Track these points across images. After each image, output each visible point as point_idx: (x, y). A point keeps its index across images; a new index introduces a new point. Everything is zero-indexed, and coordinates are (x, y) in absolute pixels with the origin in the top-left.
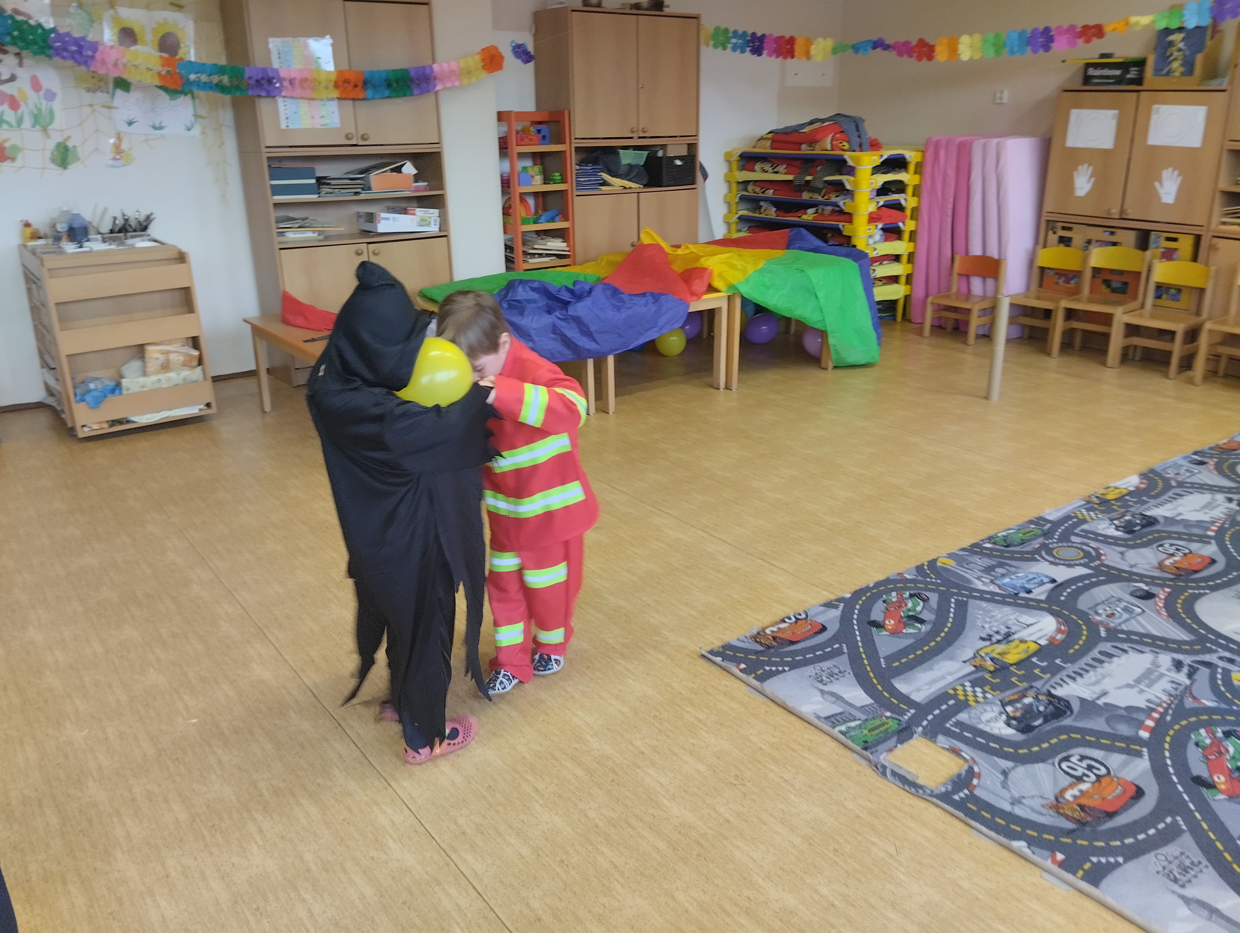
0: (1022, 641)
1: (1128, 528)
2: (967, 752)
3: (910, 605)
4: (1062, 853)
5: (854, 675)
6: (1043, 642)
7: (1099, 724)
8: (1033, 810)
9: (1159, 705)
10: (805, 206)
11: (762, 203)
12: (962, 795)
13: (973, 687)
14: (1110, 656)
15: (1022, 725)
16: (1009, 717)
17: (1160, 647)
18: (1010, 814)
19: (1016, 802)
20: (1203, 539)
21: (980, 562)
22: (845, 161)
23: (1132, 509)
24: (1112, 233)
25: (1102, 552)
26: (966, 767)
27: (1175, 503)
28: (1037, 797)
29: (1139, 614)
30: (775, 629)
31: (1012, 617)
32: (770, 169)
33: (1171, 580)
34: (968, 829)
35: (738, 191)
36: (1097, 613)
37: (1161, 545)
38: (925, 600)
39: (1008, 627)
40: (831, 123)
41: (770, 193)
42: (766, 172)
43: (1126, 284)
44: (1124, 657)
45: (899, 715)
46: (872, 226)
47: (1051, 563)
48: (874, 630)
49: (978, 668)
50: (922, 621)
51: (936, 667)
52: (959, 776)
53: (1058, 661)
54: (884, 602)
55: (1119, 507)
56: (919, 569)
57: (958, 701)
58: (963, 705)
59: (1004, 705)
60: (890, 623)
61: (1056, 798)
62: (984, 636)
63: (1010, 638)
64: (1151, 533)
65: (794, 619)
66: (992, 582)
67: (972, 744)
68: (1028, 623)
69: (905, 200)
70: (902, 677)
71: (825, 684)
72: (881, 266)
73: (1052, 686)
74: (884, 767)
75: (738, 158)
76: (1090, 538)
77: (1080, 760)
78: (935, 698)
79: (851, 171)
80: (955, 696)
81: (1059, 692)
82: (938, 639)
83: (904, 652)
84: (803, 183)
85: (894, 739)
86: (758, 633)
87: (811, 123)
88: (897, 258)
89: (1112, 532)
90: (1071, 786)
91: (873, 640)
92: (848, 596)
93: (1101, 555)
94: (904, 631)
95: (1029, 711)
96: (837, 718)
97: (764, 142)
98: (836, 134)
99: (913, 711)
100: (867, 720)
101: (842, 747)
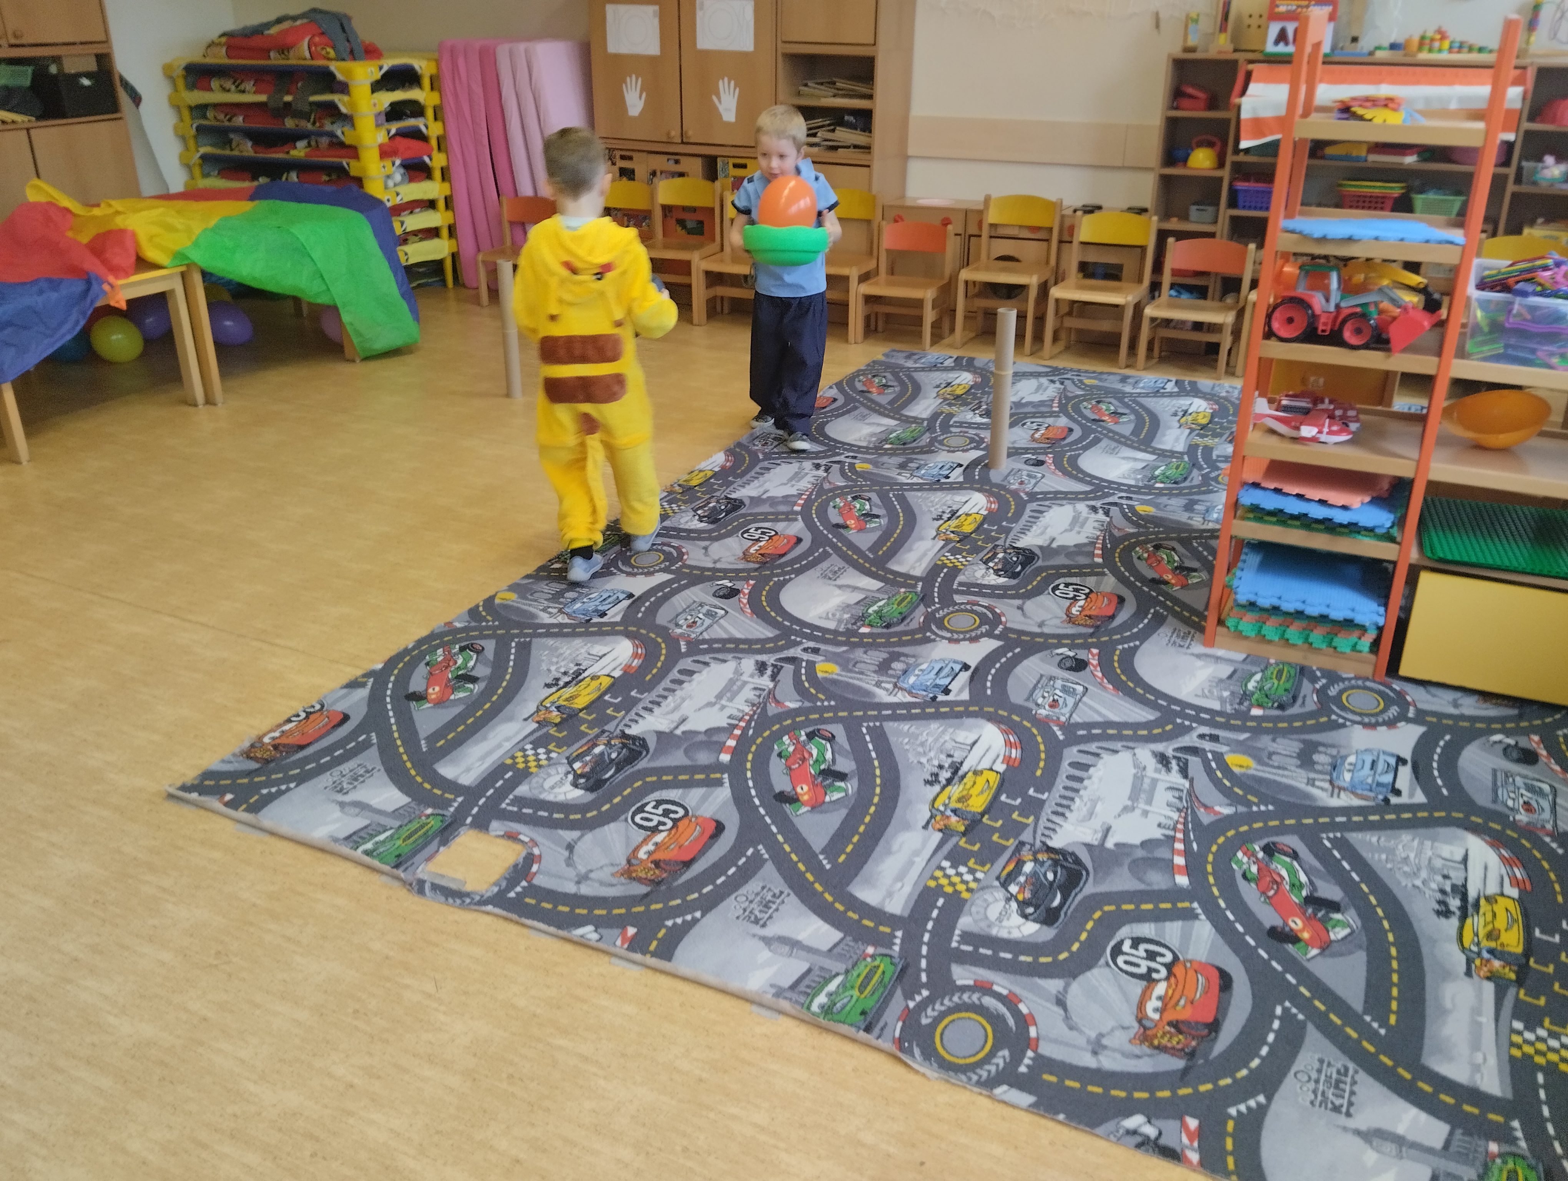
0: (594, 678)
1: (712, 518)
2: (526, 833)
3: (460, 661)
4: (633, 926)
5: (386, 770)
6: (617, 674)
7: (677, 758)
8: (602, 883)
9: (740, 720)
10: (292, 138)
11: (232, 136)
12: (518, 889)
13: (534, 749)
14: (691, 673)
15: (592, 781)
16: (577, 776)
17: (743, 651)
18: (575, 895)
19: (582, 879)
20: (789, 517)
21: (546, 589)
22: (331, 76)
23: (718, 494)
24: (677, 162)
25: (684, 550)
26: (524, 853)
27: (761, 479)
28: (606, 865)
29: (722, 617)
30: (277, 734)
31: (583, 651)
32: (233, 88)
33: (756, 570)
34: (525, 931)
35: (193, 119)
36: (677, 625)
37: (747, 531)
38: (479, 652)
39: (577, 665)
40: (305, 21)
41: (239, 121)
42: (229, 91)
43: (701, 223)
44: (706, 671)
45: (442, 809)
46: (388, 163)
47: (629, 574)
48: (413, 704)
49: (541, 724)
50: (474, 680)
51: (491, 735)
52: (516, 866)
53: (633, 693)
54: (427, 664)
55: (703, 493)
56: (473, 613)
57: (517, 771)
58: (523, 775)
59: (570, 763)
60: (434, 692)
61: (629, 861)
62: (549, 681)
63: (581, 678)
64: (737, 519)
65: (303, 715)
66: (560, 611)
67: (533, 821)
68: (600, 654)
69: (427, 127)
70: (448, 757)
71: (347, 793)
72: (411, 216)
73: (626, 725)
74: (421, 883)
75: (184, 73)
76: (671, 537)
77: (656, 807)
78: (489, 774)
79: (344, 88)
80: (513, 767)
81: (634, 731)
82: (495, 698)
83: (451, 725)
84: (281, 105)
85: (436, 842)
86: (252, 746)
87: (279, 21)
88: (431, 204)
89: (696, 524)
90: (645, 841)
91: (411, 718)
92: (379, 666)
93: (683, 554)
94: (452, 697)
95: (600, 763)
96: (362, 834)
97: (215, 50)
98: (313, 36)
99: (460, 799)
100: (401, 826)
101: (368, 872)
